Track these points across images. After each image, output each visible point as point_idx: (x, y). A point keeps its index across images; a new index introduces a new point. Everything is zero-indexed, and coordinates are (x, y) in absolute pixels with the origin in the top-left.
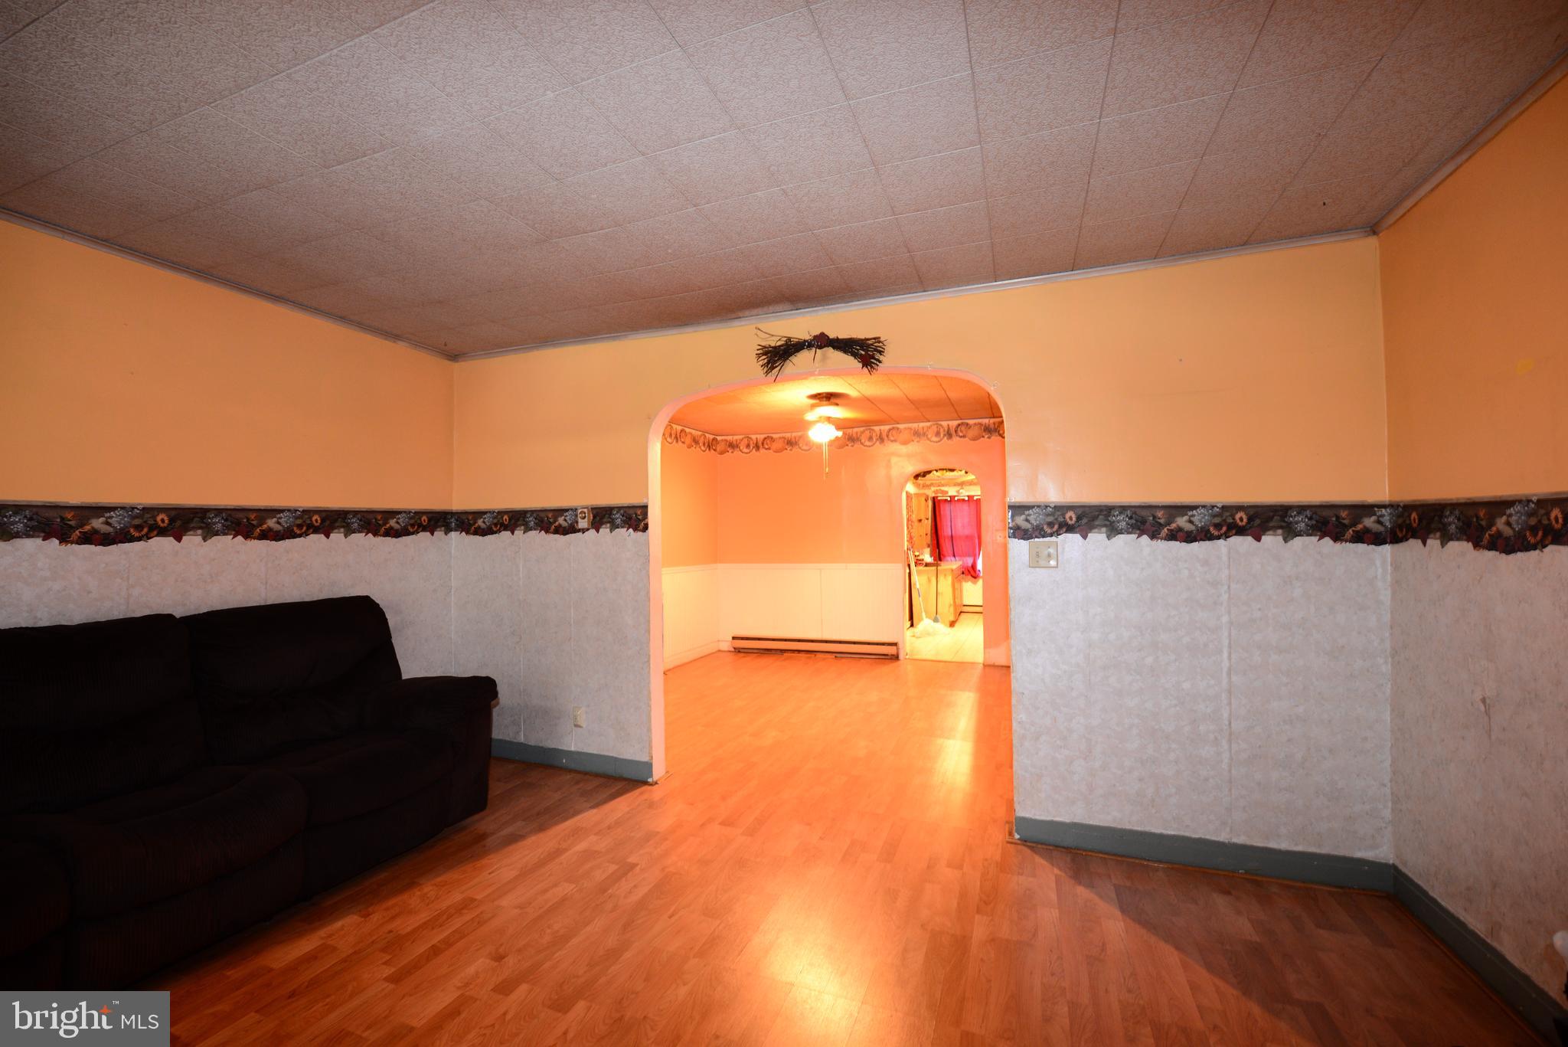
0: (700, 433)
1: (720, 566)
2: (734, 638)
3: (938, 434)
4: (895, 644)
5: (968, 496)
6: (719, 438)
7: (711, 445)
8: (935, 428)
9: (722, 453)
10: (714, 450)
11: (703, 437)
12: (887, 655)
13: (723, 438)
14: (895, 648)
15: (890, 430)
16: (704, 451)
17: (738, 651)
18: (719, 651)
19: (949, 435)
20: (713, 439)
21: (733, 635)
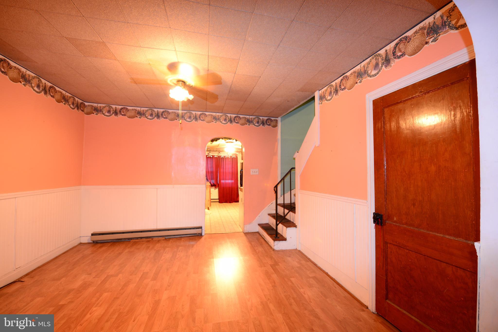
0: (70, 95)
1: (83, 187)
2: (93, 235)
3: (225, 120)
4: (201, 228)
5: (212, 156)
6: (86, 104)
7: (79, 107)
8: (224, 117)
9: (88, 114)
10: (82, 110)
11: (72, 99)
12: (196, 234)
13: (90, 104)
14: (200, 230)
15: (201, 114)
16: (73, 109)
17: (95, 243)
18: (81, 244)
19: (231, 121)
20: (81, 103)
21: (92, 232)
